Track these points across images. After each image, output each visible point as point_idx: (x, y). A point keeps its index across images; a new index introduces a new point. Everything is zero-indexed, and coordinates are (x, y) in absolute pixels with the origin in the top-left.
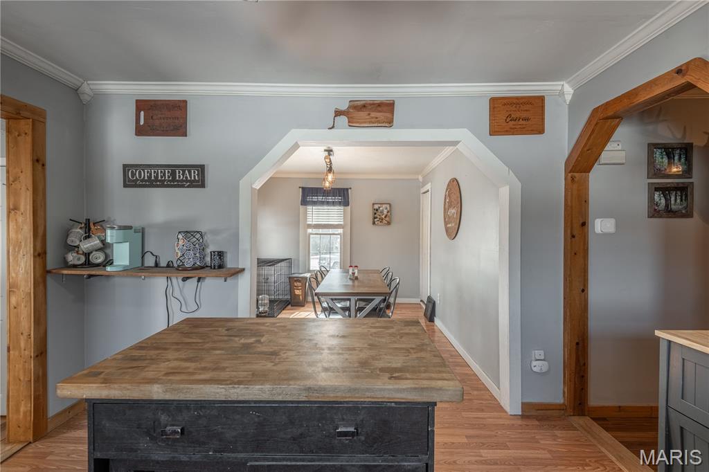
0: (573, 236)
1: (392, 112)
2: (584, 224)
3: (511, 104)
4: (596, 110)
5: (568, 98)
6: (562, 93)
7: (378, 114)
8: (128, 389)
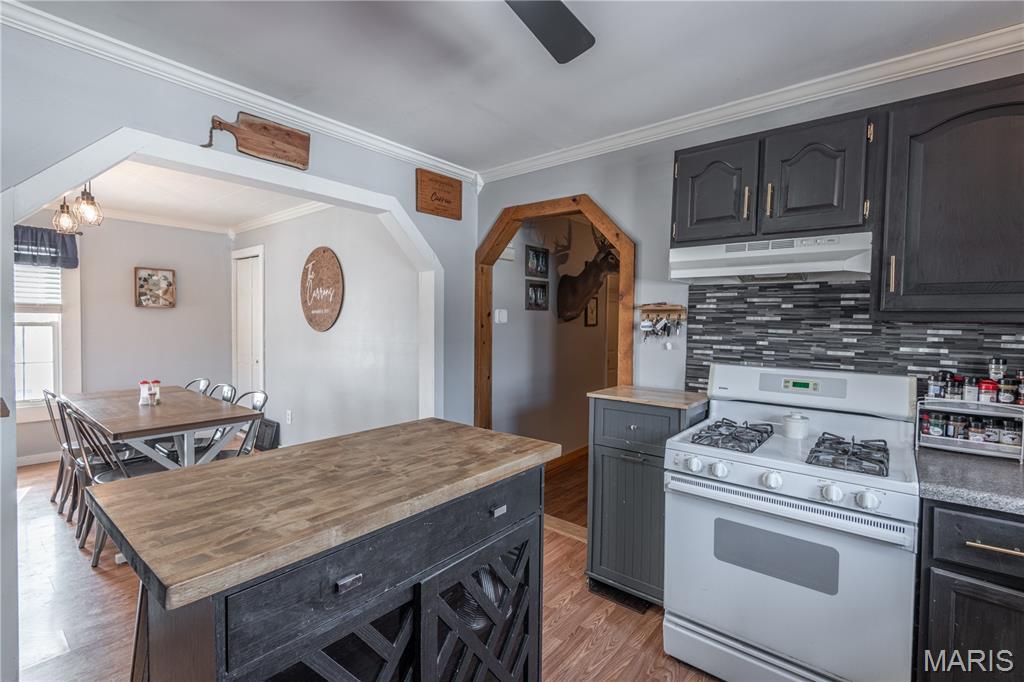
0: (482, 326)
1: (307, 149)
2: (489, 314)
3: (437, 181)
4: (507, 211)
5: (479, 189)
6: (474, 183)
7: (287, 147)
8: (297, 548)
